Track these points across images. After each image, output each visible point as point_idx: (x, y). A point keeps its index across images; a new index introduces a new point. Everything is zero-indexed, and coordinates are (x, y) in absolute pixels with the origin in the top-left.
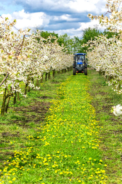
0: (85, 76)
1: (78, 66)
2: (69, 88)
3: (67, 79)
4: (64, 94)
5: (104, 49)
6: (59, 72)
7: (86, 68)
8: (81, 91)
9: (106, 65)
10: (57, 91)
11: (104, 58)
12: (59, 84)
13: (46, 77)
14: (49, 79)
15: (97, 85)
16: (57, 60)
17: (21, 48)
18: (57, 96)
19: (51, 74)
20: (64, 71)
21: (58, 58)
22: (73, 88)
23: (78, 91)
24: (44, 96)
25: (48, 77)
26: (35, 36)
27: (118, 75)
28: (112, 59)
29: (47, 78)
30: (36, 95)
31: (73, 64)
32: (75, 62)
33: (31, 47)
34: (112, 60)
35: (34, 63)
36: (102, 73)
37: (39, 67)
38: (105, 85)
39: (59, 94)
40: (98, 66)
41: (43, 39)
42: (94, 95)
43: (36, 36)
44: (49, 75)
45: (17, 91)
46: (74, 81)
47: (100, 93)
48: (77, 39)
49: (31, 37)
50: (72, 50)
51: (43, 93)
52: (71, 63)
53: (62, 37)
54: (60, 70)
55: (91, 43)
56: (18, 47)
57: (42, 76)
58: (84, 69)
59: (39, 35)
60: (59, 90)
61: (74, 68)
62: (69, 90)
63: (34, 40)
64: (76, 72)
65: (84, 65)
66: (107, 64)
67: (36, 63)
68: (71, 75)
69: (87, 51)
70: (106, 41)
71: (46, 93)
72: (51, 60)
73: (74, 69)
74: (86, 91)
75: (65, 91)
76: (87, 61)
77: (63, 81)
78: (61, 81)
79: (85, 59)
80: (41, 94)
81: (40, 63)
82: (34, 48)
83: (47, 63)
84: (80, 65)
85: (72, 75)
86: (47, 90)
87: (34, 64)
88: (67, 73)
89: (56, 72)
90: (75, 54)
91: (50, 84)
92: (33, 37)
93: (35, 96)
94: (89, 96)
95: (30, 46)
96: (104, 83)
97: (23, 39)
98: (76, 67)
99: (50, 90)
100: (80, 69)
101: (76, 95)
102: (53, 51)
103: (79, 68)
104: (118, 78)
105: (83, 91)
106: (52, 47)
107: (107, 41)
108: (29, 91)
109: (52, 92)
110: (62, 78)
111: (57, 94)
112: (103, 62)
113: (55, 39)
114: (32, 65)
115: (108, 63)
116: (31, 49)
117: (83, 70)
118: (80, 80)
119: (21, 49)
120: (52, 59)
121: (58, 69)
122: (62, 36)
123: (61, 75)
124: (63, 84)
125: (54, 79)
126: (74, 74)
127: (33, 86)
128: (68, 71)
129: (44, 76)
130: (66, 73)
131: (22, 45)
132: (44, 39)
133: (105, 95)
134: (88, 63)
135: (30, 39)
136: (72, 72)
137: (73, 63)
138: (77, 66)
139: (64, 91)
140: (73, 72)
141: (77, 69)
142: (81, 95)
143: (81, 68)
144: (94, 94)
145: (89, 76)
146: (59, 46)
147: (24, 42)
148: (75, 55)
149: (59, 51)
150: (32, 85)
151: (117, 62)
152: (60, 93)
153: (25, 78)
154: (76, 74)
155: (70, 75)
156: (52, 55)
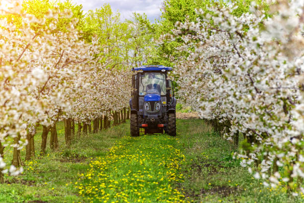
0: (168, 138)
1: (147, 106)
2: (118, 175)
3: (112, 149)
4: (100, 195)
5: (227, 48)
6: (85, 126)
7: (173, 112)
8: (155, 185)
9: (231, 98)
10: (79, 185)
11: (224, 76)
12: (85, 163)
13: (44, 145)
14: (52, 148)
15: (208, 166)
16: (77, 85)
19: (61, 132)
20: (101, 123)
22: (131, 175)
23: (146, 186)
24: (37, 199)
25: (52, 143)
27: (270, 131)
28: (249, 81)
29: (48, 146)
31: (131, 102)
32: (136, 95)
34: (252, 83)
36: (219, 125)
38: (230, 166)
39: (86, 195)
40: (206, 103)
41: (30, 19)
42: (197, 196)
44: (54, 135)
46: (132, 154)
47: (215, 190)
48: (142, 21)
50: (126, 58)
51: (36, 192)
52: (123, 97)
53: (96, 17)
54: (88, 120)
57: (31, 137)
58: (165, 117)
60: (87, 180)
61: (133, 112)
62: (116, 182)
63: (4, 22)
64: (142, 127)
65: (164, 103)
66: (235, 96)
68: (125, 137)
70: (229, 24)
71: (44, 191)
72: (58, 87)
73: (134, 116)
74: (170, 183)
75: (103, 185)
76: (177, 90)
77: (98, 155)
78: (93, 156)
79: (167, 85)
80: (28, 193)
84: (152, 104)
85: (127, 135)
86: (47, 180)
87: (5, 97)
88: (111, 130)
89: (76, 128)
90: (138, 70)
91: (56, 164)
94: (181, 198)
96: (227, 160)
98: (141, 110)
100: (153, 118)
101: (137, 196)
102: (64, 58)
103: (150, 114)
104: (269, 140)
105: (160, 183)
106: (61, 46)
107: (233, 23)
109: (63, 188)
110: (95, 146)
111: (78, 195)
112: (221, 90)
115: (237, 94)
117: (161, 119)
118: (154, 151)
120: (62, 83)
121: (83, 118)
122: (95, 12)
123: (92, 135)
124: (97, 162)
125: (69, 147)
126: (135, 133)
128: (116, 123)
129: (38, 139)
130: (109, 129)
132: (35, 20)
133: (232, 196)
134: (177, 98)
136: (128, 125)
137: (129, 98)
138: (143, 107)
139: (99, 184)
140: (132, 125)
141: (142, 116)
142: (154, 195)
143: (155, 113)
144: (196, 193)
145: (181, 138)
148: (136, 72)
149: (84, 57)
152: (89, 190)
154: (142, 131)
155: (121, 135)
156: (60, 71)
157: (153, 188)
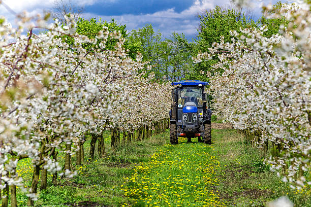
0: (204, 146)
1: (185, 117)
2: (160, 179)
3: (153, 156)
4: (144, 197)
6: (130, 135)
7: (209, 123)
8: (193, 188)
9: (262, 111)
10: (124, 188)
11: (255, 91)
12: (130, 168)
13: (93, 150)
14: (100, 154)
15: (240, 171)
16: (123, 98)
17: (22, 64)
18: (123, 200)
19: (108, 140)
20: (144, 132)
21: (126, 92)
22: (171, 179)
23: (185, 188)
24: (87, 200)
25: (100, 150)
26: (61, 30)
27: (296, 140)
28: (278, 96)
29: (96, 153)
30: (65, 199)
31: (170, 113)
32: (175, 107)
33: (52, 62)
34: (281, 97)
35: (59, 106)
36: (251, 135)
37: (73, 115)
38: (261, 171)
39: (131, 196)
41: (83, 39)
42: (230, 197)
43: (63, 32)
45: (11, 182)
46: (172, 160)
47: (247, 193)
48: (181, 40)
49: (49, 33)
51: (85, 194)
53: (138, 36)
54: (132, 130)
55: (220, 51)
56: (15, 61)
57: (81, 144)
58: (202, 127)
59: (72, 26)
60: (131, 184)
61: (172, 123)
62: (158, 185)
63: (59, 42)
64: (180, 136)
65: (201, 114)
66: (265, 109)
67: (65, 105)
69: (209, 74)
71: (93, 193)
72: (106, 99)
73: (174, 125)
74: (206, 186)
75: (146, 188)
76: (212, 103)
77: (141, 161)
78: (137, 161)
79: (204, 98)
80: (79, 194)
81: (76, 107)
82: (60, 64)
83: (97, 108)
84: (190, 115)
85: (167, 143)
86: (96, 183)
87: (61, 108)
88: (153, 139)
90: (177, 84)
91: (103, 169)
92: (55, 33)
93: (62, 200)
94: (216, 199)
95: (47, 57)
97: (27, 38)
98: (180, 121)
99: (104, 185)
100: (191, 127)
101: (177, 198)
102: (112, 74)
103: (188, 124)
104: (295, 148)
105: (198, 186)
106: (110, 63)
107: (265, 44)
108: (43, 187)
109: (110, 189)
110: (138, 153)
111: (124, 196)
112: (253, 104)
113: (117, 37)
114: (55, 111)
115: (267, 107)
116: (52, 67)
117: (198, 129)
118: (191, 157)
119: (22, 67)
120: (110, 96)
121: (127, 127)
122: (137, 31)
123: (135, 143)
124: (141, 167)
125: (115, 154)
126: (174, 141)
127: (56, 167)
128: (157, 132)
129: (87, 146)
130: (151, 138)
131: (25, 57)
132: (87, 40)
133: (262, 198)
134: (212, 110)
135: (48, 38)
136: (168, 135)
137: (169, 109)
138: (181, 118)
139: (143, 186)
140: (172, 134)
141: (181, 126)
142: (192, 197)
143: (193, 124)
144: (230, 195)
145: (216, 146)
146: (130, 60)
147: (31, 47)
148: (176, 86)
150: (54, 165)
151: (292, 101)
152: (133, 192)
153: (34, 146)
154: (180, 139)
155: (161, 144)
156: (108, 86)
157: (191, 190)
